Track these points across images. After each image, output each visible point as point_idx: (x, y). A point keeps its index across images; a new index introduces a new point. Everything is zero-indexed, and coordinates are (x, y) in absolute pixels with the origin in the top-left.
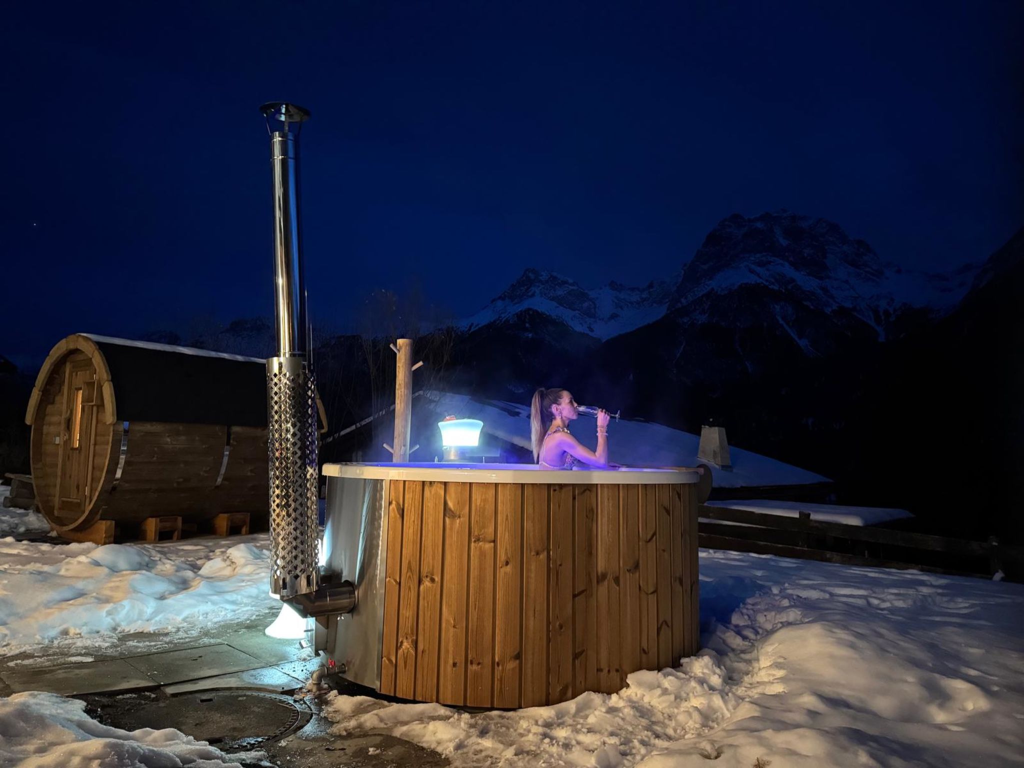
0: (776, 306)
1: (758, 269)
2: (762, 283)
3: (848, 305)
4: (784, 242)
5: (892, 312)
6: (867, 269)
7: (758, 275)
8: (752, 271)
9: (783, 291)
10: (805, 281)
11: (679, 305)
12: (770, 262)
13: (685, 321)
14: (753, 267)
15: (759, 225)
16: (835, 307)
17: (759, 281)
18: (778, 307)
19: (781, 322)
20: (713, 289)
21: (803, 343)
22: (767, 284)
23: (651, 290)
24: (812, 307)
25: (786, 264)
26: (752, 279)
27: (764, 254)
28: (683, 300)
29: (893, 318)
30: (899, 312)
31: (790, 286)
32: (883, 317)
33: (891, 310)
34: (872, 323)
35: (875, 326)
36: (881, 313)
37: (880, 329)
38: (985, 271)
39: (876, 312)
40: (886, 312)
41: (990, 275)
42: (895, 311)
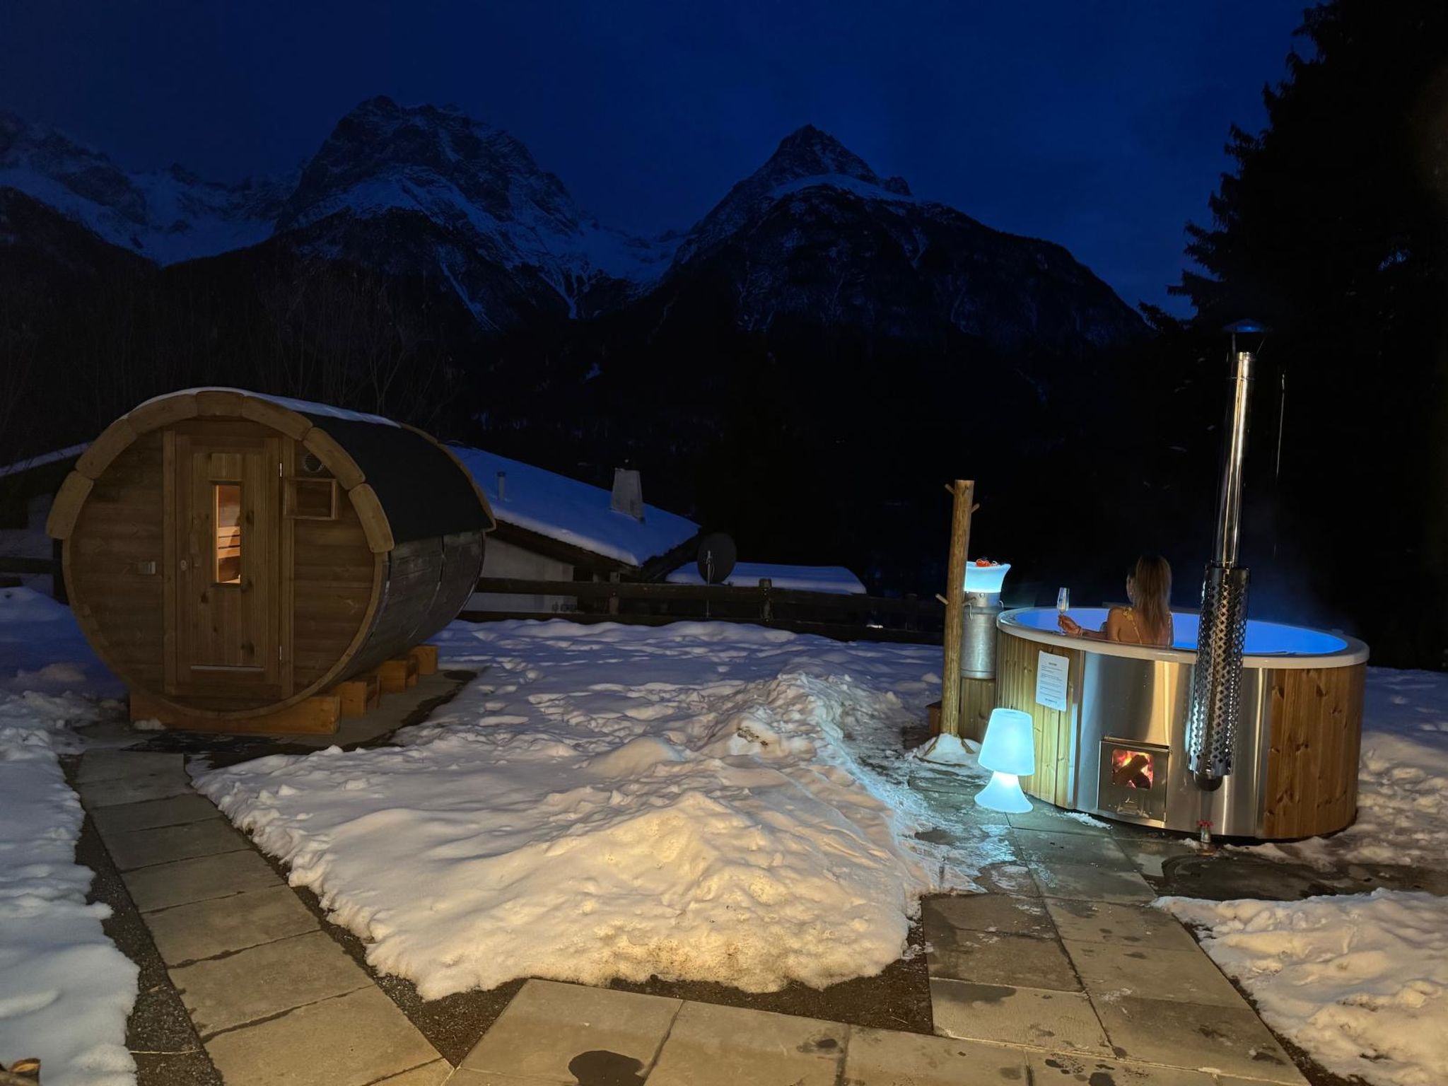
0: (440, 249)
1: (417, 190)
2: (421, 211)
3: (534, 262)
4: (452, 156)
5: (586, 281)
6: (559, 216)
7: (415, 197)
8: (406, 191)
9: (451, 228)
10: (482, 221)
11: (296, 226)
12: (432, 182)
13: (305, 251)
14: (409, 184)
15: (418, 121)
16: (518, 262)
17: (417, 207)
18: (442, 251)
19: (447, 273)
20: (348, 208)
21: (476, 308)
22: (429, 214)
23: (247, 192)
24: (488, 258)
25: (455, 188)
26: (407, 203)
27: (424, 168)
28: (302, 219)
29: (586, 289)
30: (593, 281)
31: (459, 223)
32: (575, 286)
33: (585, 278)
34: (562, 290)
35: (566, 297)
36: (574, 280)
37: (571, 302)
38: (689, 243)
39: (567, 278)
40: (579, 279)
41: (694, 248)
42: (589, 278)
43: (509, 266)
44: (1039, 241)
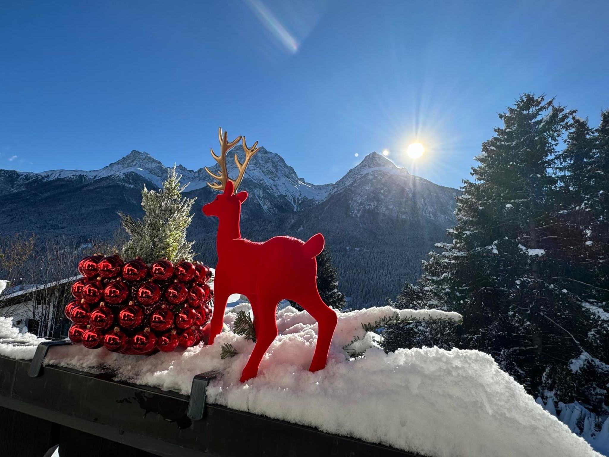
0: (255, 190)
1: (250, 172)
2: (250, 179)
3: (284, 194)
4: (261, 162)
6: (292, 180)
7: (249, 175)
9: (259, 184)
12: (254, 170)
17: (249, 177)
19: (257, 197)
21: (265, 208)
22: (252, 179)
24: (270, 192)
25: (261, 172)
26: (246, 176)
27: (252, 165)
29: (300, 202)
30: (302, 200)
31: (261, 182)
32: (297, 201)
33: (300, 198)
34: (292, 203)
35: (293, 204)
36: (296, 199)
37: (295, 206)
38: (334, 188)
39: (294, 198)
40: (298, 199)
41: (335, 190)
42: (301, 199)
43: (276, 195)
44: (454, 189)
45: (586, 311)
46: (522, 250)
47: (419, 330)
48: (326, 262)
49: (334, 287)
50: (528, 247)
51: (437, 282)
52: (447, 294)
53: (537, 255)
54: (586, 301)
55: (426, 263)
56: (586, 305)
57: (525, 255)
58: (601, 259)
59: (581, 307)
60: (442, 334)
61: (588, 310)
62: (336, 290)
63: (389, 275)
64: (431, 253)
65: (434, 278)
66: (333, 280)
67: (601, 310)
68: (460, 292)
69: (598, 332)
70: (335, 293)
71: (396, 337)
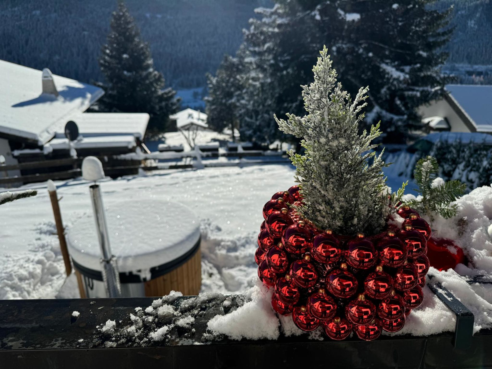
45: (382, 72)
46: (340, 15)
47: (241, 104)
48: (135, 36)
49: (148, 66)
50: (346, 12)
51: (260, 54)
52: (271, 65)
53: (353, 21)
54: (384, 62)
55: (247, 32)
56: (384, 66)
57: (343, 21)
58: (401, 21)
59: (379, 68)
60: (264, 106)
61: (384, 70)
62: (151, 70)
63: (197, 46)
64: (251, 20)
65: (257, 49)
66: (146, 58)
67: (394, 70)
68: (284, 62)
69: (389, 89)
70: (150, 73)
71: (220, 112)
